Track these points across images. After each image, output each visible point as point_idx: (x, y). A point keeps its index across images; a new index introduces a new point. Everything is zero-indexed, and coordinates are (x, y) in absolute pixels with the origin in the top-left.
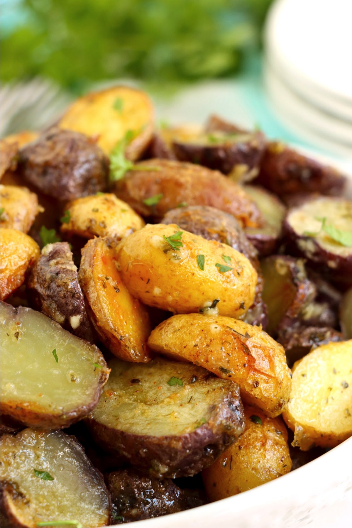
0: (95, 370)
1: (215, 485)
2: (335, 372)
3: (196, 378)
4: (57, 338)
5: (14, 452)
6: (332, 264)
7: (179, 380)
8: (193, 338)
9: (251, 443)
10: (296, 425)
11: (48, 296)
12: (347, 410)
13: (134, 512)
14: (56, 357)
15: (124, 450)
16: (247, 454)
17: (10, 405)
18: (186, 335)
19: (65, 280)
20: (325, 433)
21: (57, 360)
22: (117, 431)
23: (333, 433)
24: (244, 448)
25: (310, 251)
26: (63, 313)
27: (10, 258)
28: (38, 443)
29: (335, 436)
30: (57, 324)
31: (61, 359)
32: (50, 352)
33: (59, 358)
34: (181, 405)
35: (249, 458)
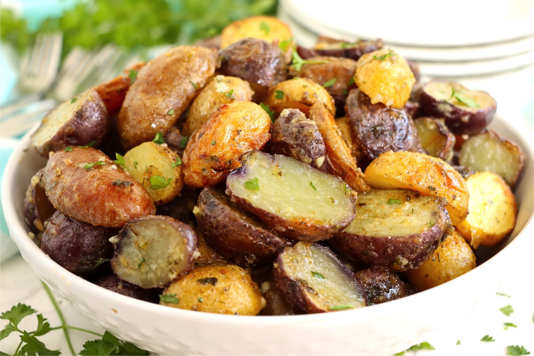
0: (345, 194)
1: (427, 276)
2: (483, 193)
3: (409, 197)
4: (309, 174)
5: (296, 259)
6: (466, 119)
7: (396, 200)
8: (405, 168)
9: (449, 242)
10: (472, 229)
11: (297, 145)
12: (496, 219)
13: (381, 298)
14: (314, 187)
15: (374, 251)
16: (449, 250)
17: (295, 221)
18: (399, 166)
19: (310, 131)
20: (490, 234)
21: (315, 189)
22: (368, 237)
23: (495, 233)
24: (445, 246)
25: (448, 111)
26: (310, 156)
27: (259, 120)
28: (308, 253)
29: (496, 236)
30: (307, 165)
31: (318, 189)
32: (308, 184)
33: (316, 188)
34: (408, 215)
35: (451, 252)
